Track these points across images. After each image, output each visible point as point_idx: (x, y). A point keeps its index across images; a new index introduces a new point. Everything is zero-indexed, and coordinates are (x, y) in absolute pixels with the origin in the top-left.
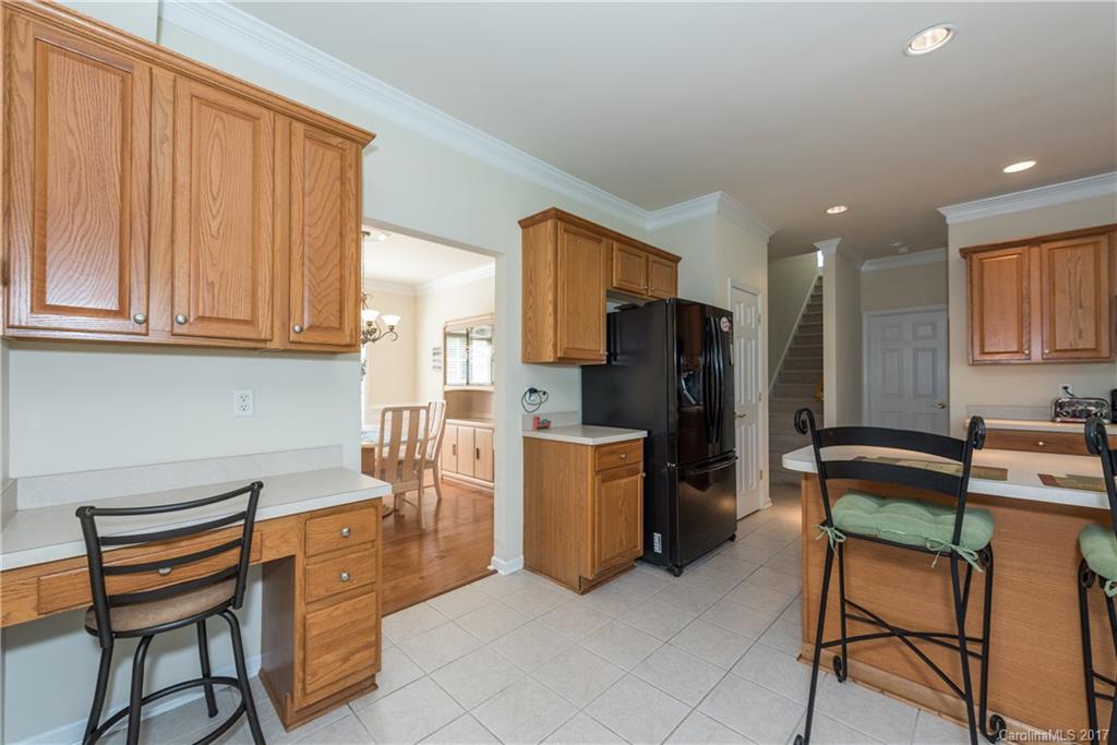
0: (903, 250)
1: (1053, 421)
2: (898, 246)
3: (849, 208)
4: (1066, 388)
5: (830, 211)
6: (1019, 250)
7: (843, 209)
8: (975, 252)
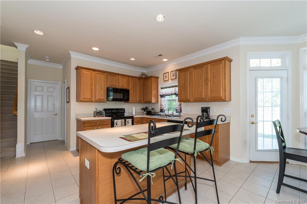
0: (47, 60)
1: (94, 117)
2: (47, 58)
3: (44, 34)
4: (96, 108)
5: (35, 32)
6: (91, 71)
7: (41, 34)
8: (81, 68)
